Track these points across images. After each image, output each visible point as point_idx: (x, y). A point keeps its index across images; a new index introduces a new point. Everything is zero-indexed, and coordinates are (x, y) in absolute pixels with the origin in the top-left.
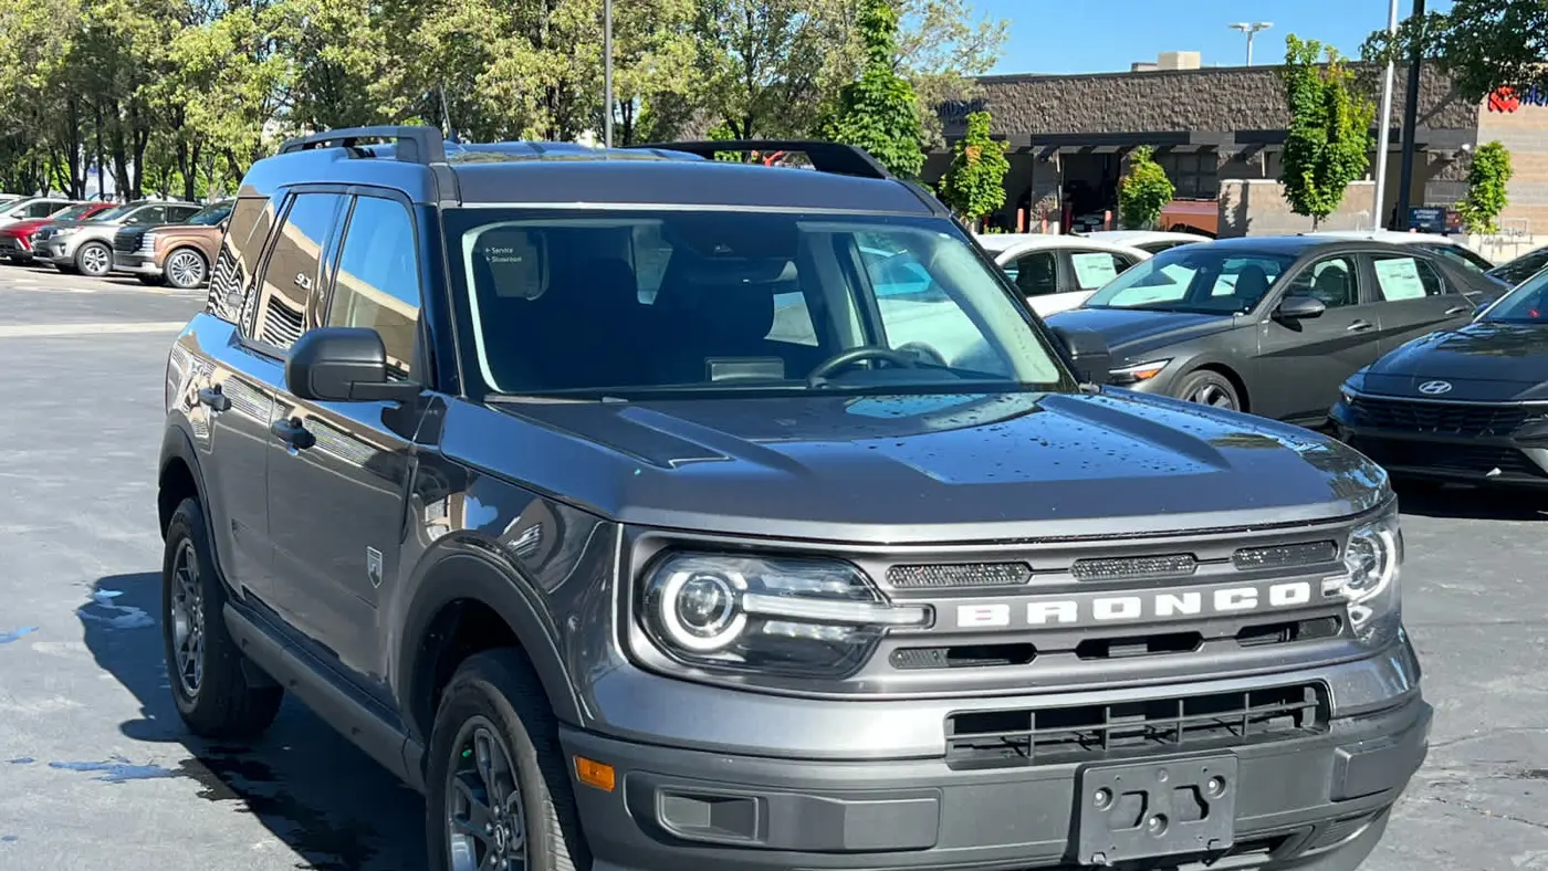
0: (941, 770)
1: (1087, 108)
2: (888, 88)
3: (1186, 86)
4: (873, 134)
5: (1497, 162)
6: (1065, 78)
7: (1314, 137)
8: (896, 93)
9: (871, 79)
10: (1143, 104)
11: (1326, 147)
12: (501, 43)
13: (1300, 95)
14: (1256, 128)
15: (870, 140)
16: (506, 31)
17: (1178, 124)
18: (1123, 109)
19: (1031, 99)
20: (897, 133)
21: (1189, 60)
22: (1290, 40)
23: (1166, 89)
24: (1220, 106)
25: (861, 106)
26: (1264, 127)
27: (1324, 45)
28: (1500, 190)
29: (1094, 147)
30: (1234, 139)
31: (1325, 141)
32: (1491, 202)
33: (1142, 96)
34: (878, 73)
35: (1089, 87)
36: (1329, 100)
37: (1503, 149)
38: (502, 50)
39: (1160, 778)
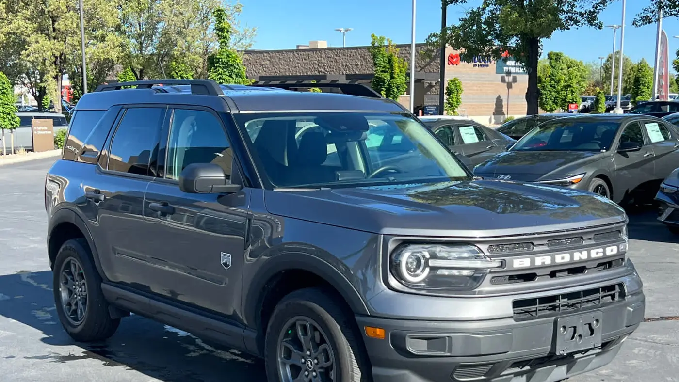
0: (511, 322)
1: (282, 65)
2: (229, 57)
3: (323, 55)
4: (224, 77)
5: (457, 86)
6: (272, 52)
7: (385, 76)
8: (233, 59)
9: (222, 53)
10: (306, 63)
11: (390, 81)
12: (33, 37)
13: (378, 59)
14: (354, 73)
15: (223, 79)
16: (36, 31)
17: (321, 71)
18: (297, 65)
19: (257, 61)
20: (234, 76)
21: (322, 44)
22: (373, 36)
23: (315, 56)
24: (338, 64)
25: (218, 65)
26: (357, 73)
27: (386, 38)
28: (458, 98)
29: (286, 82)
30: (345, 78)
31: (389, 78)
32: (455, 103)
33: (305, 60)
34: (224, 50)
35: (282, 55)
36: (390, 61)
37: (459, 81)
38: (34, 40)
39: (580, 321)
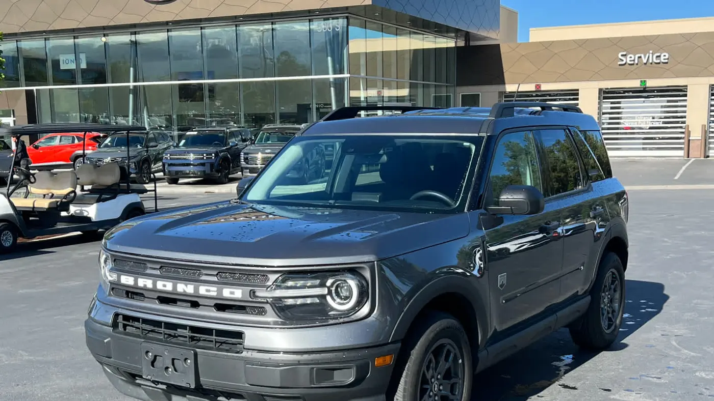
0: (110, 331)
39: (166, 353)
